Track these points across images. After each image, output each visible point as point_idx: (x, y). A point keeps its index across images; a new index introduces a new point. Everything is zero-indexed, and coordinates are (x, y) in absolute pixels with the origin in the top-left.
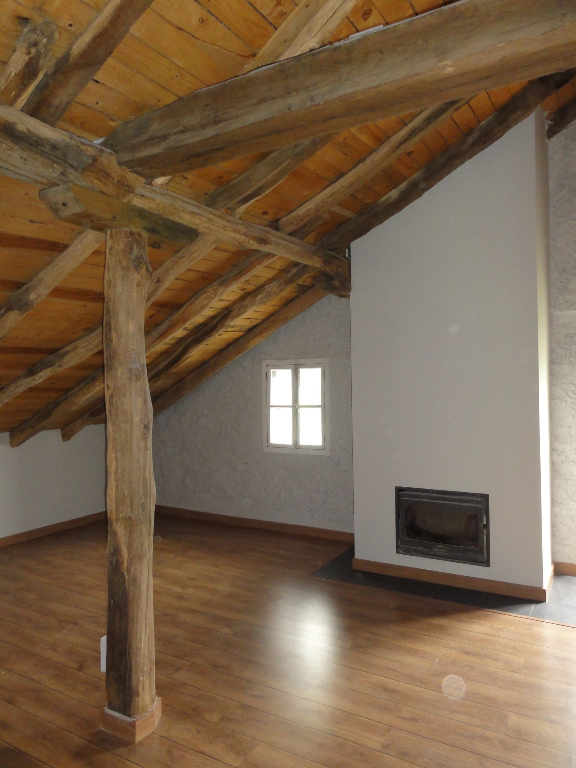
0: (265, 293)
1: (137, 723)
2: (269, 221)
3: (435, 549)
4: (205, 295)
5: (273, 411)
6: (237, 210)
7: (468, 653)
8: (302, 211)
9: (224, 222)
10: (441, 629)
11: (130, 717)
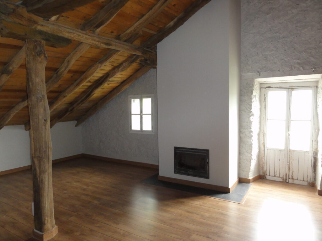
0: (123, 67)
1: (44, 235)
2: (115, 36)
3: (189, 172)
4: (94, 68)
5: (133, 116)
6: (96, 31)
7: (188, 212)
8: (129, 31)
9: (87, 36)
10: (182, 203)
11: (42, 232)
